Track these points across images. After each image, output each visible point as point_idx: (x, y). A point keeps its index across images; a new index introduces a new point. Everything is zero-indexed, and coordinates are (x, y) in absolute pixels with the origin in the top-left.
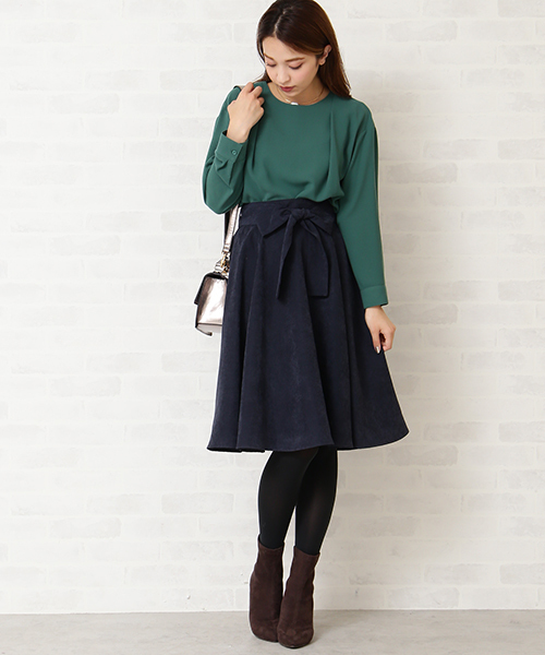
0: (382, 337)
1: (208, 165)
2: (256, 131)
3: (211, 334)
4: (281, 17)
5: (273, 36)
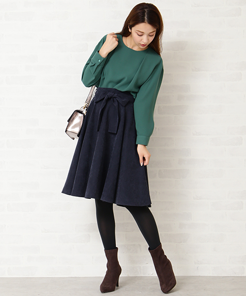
0: (144, 159)
1: (87, 64)
2: (110, 54)
3: (74, 139)
4: (146, 13)
5: (145, 23)
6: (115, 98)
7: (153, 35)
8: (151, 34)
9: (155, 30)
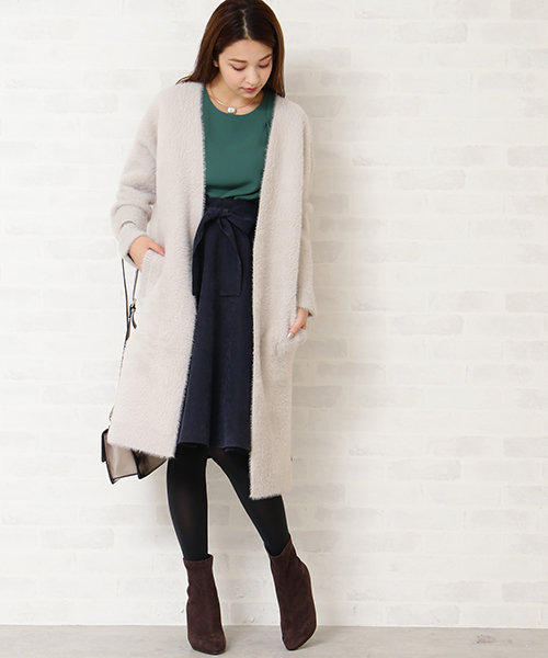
4: (244, 18)
5: (246, 39)
6: (224, 217)
7: (267, 66)
8: (263, 63)
9: (270, 52)
